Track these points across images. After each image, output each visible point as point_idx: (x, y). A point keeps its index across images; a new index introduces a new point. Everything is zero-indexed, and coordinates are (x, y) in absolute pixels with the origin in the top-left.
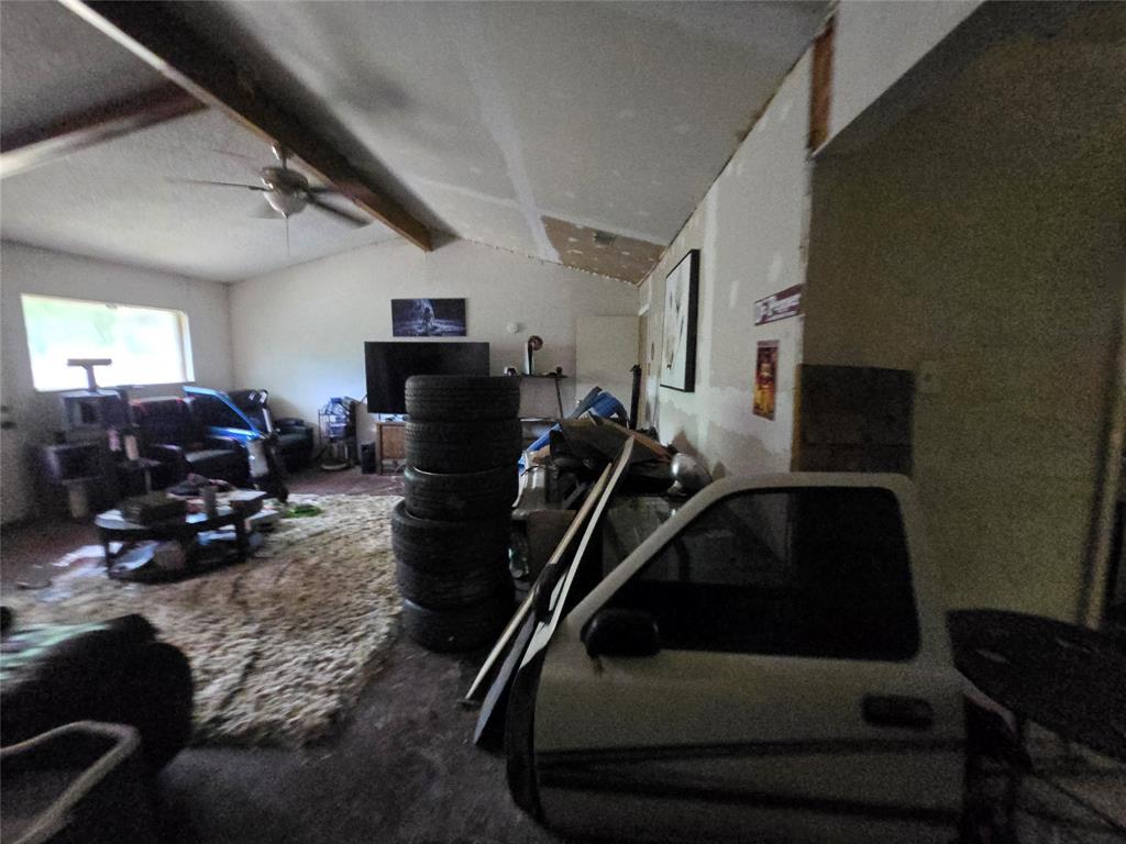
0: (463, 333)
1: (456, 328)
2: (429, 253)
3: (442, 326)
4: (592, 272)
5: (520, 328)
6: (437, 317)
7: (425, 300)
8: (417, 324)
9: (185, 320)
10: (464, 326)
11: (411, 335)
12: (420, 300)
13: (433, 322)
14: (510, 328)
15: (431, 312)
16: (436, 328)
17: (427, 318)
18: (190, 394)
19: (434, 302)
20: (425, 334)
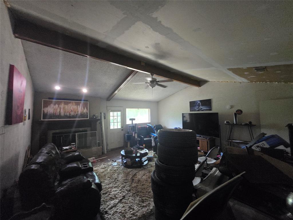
0: (211, 110)
1: (208, 108)
2: (200, 88)
3: (204, 108)
4: (266, 82)
5: (232, 107)
6: (202, 105)
7: (198, 101)
8: (196, 108)
9: (150, 110)
10: (211, 107)
11: (195, 111)
12: (197, 101)
13: (201, 107)
14: (228, 107)
15: (200, 104)
16: (202, 108)
17: (199, 106)
18: (148, 125)
19: (201, 101)
20: (198, 111)
